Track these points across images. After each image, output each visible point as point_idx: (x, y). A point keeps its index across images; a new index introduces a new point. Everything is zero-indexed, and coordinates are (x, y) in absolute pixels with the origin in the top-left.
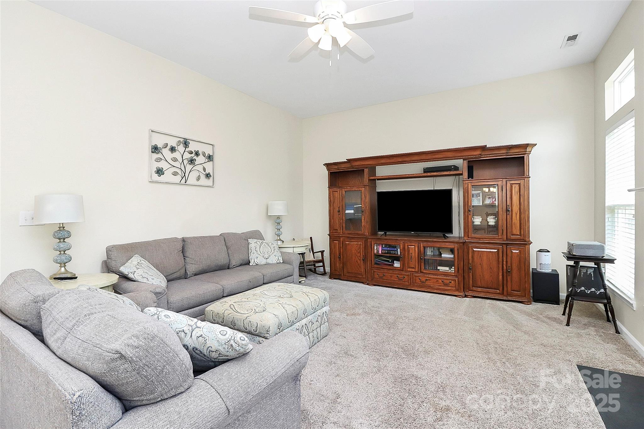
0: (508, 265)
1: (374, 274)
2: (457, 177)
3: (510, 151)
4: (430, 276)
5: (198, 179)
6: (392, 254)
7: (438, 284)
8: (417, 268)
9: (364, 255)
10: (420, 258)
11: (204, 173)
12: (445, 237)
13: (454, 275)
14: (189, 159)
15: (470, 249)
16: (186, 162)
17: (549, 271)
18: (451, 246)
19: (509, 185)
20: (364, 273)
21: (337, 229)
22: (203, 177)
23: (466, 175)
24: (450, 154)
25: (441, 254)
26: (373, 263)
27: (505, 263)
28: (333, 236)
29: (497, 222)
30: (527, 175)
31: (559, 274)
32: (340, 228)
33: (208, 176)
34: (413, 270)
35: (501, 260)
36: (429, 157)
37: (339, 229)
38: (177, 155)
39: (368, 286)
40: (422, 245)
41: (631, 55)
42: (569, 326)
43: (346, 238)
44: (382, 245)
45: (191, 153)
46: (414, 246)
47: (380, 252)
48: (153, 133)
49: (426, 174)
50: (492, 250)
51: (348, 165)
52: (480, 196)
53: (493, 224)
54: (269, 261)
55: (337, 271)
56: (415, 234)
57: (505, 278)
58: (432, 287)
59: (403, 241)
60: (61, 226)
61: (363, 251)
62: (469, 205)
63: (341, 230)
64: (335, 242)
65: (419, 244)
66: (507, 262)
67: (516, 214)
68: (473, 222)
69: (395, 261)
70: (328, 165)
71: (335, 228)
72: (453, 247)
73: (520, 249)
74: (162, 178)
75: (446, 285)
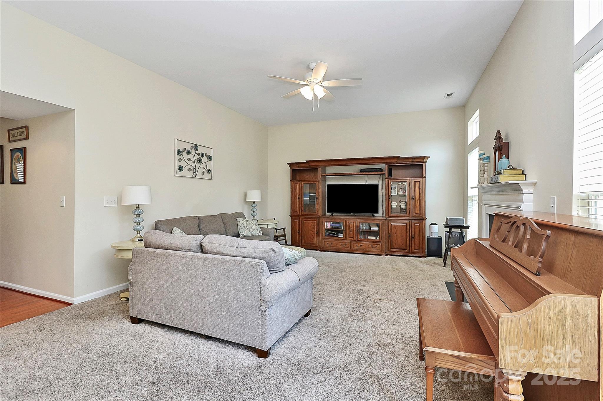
0: (412, 234)
1: (324, 243)
2: (381, 175)
3: (414, 161)
4: (363, 243)
5: (203, 173)
6: (337, 228)
7: (369, 248)
8: (355, 238)
9: (317, 229)
10: (357, 230)
11: (207, 169)
12: (373, 216)
13: (379, 241)
14: (198, 159)
15: (390, 223)
16: (196, 161)
17: (436, 236)
18: (378, 222)
19: (413, 182)
20: (317, 242)
21: (297, 211)
22: (206, 172)
23: (387, 174)
24: (377, 161)
25: (370, 228)
26: (324, 236)
27: (410, 232)
28: (294, 216)
29: (406, 206)
30: (424, 176)
31: (442, 238)
32: (300, 210)
33: (209, 171)
34: (352, 239)
35: (408, 230)
36: (364, 162)
37: (299, 212)
38: (191, 156)
39: (320, 252)
40: (358, 222)
41: (477, 113)
42: (445, 266)
43: (304, 218)
44: (330, 222)
45: (199, 154)
46: (353, 223)
47: (329, 228)
48: (178, 141)
49: (361, 173)
50: (403, 224)
51: (307, 165)
52: (396, 189)
53: (404, 207)
54: (253, 234)
55: (297, 242)
56: (353, 215)
57: (411, 242)
58: (365, 250)
59: (345, 219)
60: (138, 206)
61: (316, 227)
62: (389, 195)
63: (300, 212)
64: (295, 221)
65: (356, 221)
66: (412, 231)
67: (418, 201)
68: (392, 206)
69: (339, 234)
70: (290, 164)
71: (296, 211)
72: (379, 222)
73: (420, 223)
74: (182, 174)
75: (374, 248)
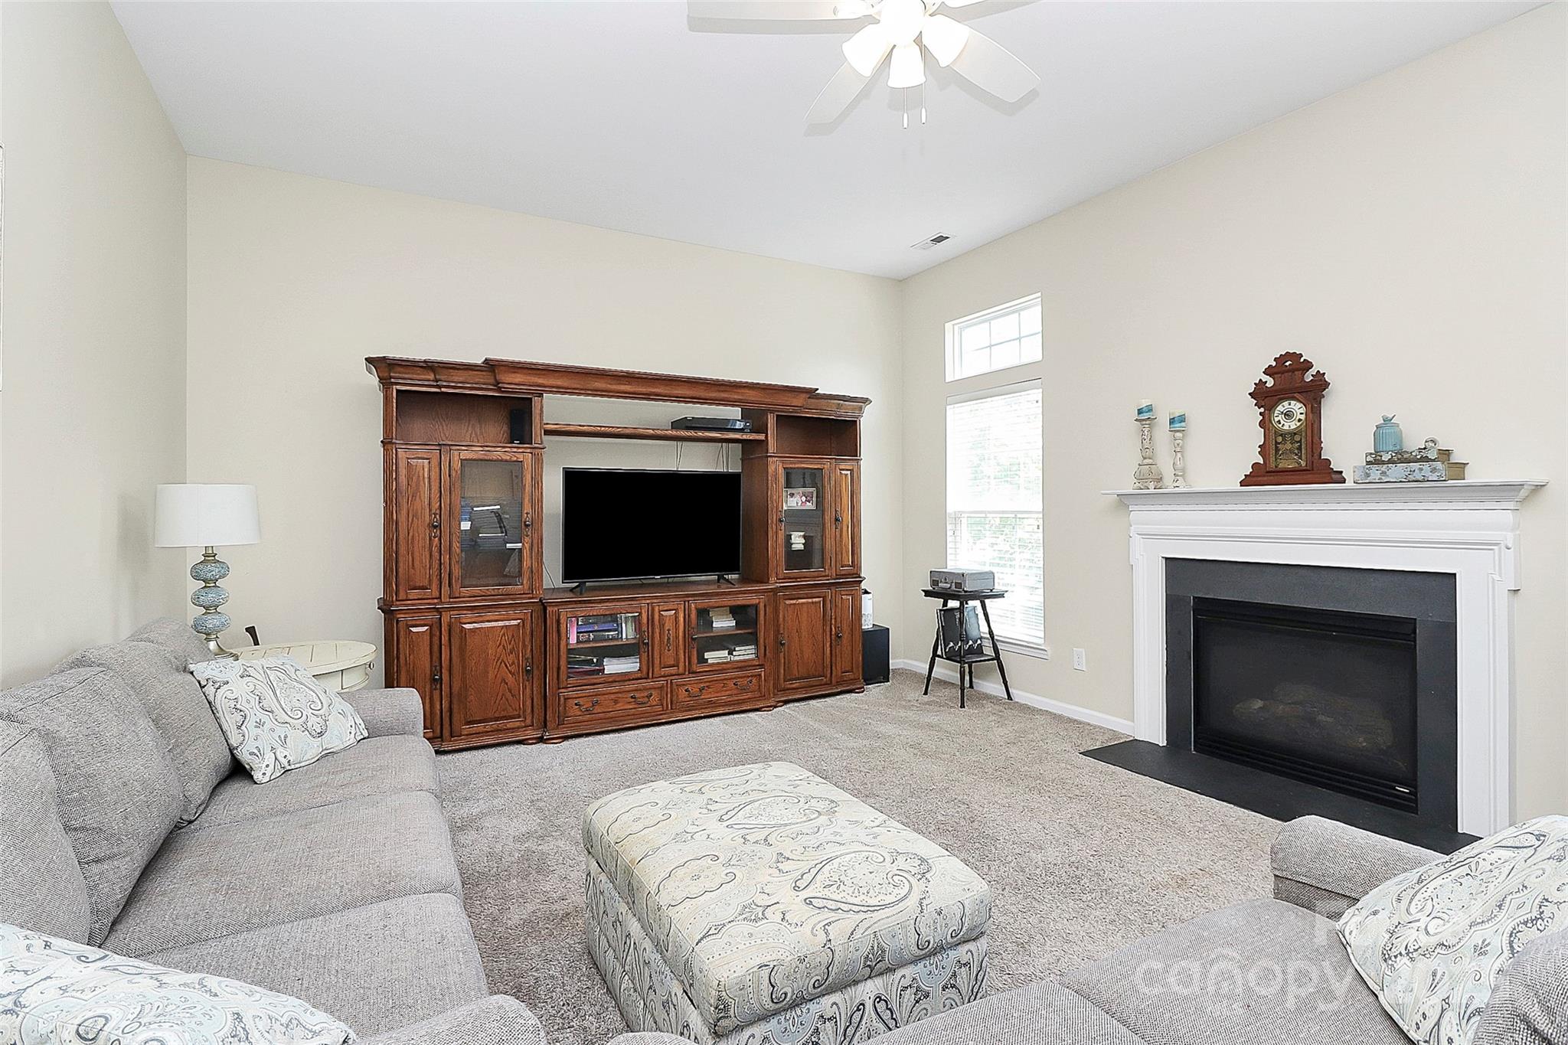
0: (838, 625)
1: (565, 708)
6: (605, 640)
7: (727, 693)
8: (681, 665)
9: (527, 656)
13: (757, 663)
15: (781, 601)
17: (869, 626)
18: (753, 600)
19: (838, 472)
20: (529, 710)
21: (427, 584)
23: (773, 443)
26: (564, 676)
27: (833, 621)
28: (406, 609)
32: (441, 581)
34: (673, 670)
35: (828, 617)
37: (434, 587)
40: (693, 606)
43: (465, 612)
44: (577, 618)
46: (674, 612)
50: (814, 600)
53: (801, 547)
54: (331, 741)
57: (833, 652)
58: (714, 703)
59: (648, 601)
61: (524, 646)
63: (445, 589)
64: (416, 629)
65: (687, 603)
66: (836, 619)
67: (848, 527)
69: (607, 660)
71: (419, 584)
72: (757, 601)
75: (744, 690)
